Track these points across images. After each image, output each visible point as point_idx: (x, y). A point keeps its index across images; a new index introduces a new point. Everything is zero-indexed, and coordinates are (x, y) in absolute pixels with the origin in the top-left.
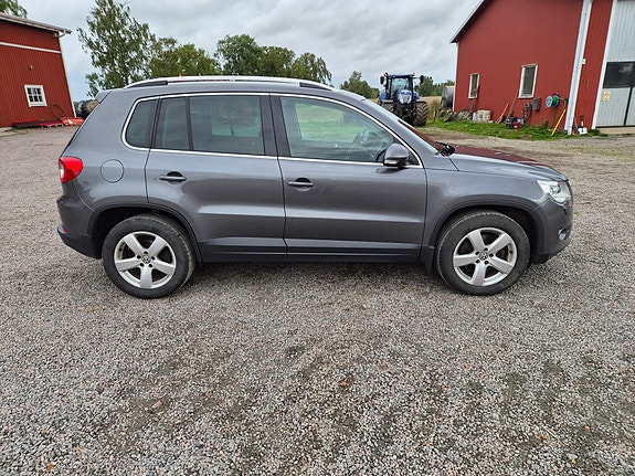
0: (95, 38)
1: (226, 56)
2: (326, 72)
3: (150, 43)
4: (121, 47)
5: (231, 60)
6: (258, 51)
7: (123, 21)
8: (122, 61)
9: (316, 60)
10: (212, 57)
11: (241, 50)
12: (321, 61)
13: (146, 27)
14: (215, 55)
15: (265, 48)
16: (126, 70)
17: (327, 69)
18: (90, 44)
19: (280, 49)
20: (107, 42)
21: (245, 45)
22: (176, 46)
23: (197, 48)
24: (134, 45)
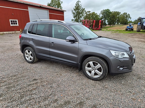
0: (74, 12)
1: (102, 14)
2: (130, 17)
3: (85, 12)
4: (79, 13)
5: (103, 15)
6: (110, 13)
7: (80, 8)
8: (78, 16)
9: (127, 14)
10: (99, 15)
11: (106, 13)
12: (129, 15)
13: (84, 9)
14: (100, 14)
15: (113, 12)
16: (79, 18)
17: (130, 16)
18: (73, 13)
19: (117, 12)
20: (76, 12)
21: (107, 11)
22: (90, 13)
23: (95, 13)
24: (82, 13)
